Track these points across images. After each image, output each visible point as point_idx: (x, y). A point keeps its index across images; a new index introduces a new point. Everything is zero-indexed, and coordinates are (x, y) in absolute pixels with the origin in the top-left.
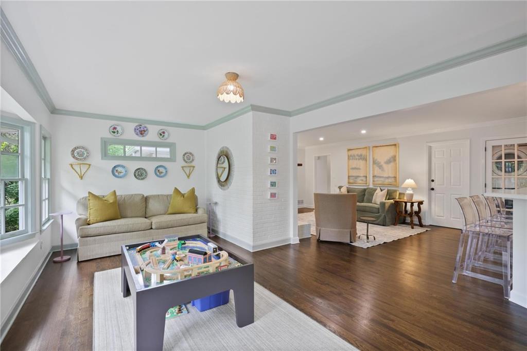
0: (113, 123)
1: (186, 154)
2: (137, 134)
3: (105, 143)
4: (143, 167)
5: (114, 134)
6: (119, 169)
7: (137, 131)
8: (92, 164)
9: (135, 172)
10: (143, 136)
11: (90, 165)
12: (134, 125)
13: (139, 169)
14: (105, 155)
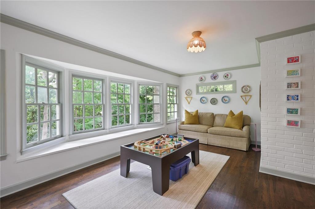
0: (201, 76)
1: (244, 87)
2: (212, 79)
3: (198, 87)
4: (215, 98)
5: (201, 81)
6: (204, 99)
7: (213, 77)
8: (193, 97)
9: (211, 101)
10: (215, 80)
11: (192, 97)
12: (211, 74)
13: (213, 98)
14: (198, 92)
